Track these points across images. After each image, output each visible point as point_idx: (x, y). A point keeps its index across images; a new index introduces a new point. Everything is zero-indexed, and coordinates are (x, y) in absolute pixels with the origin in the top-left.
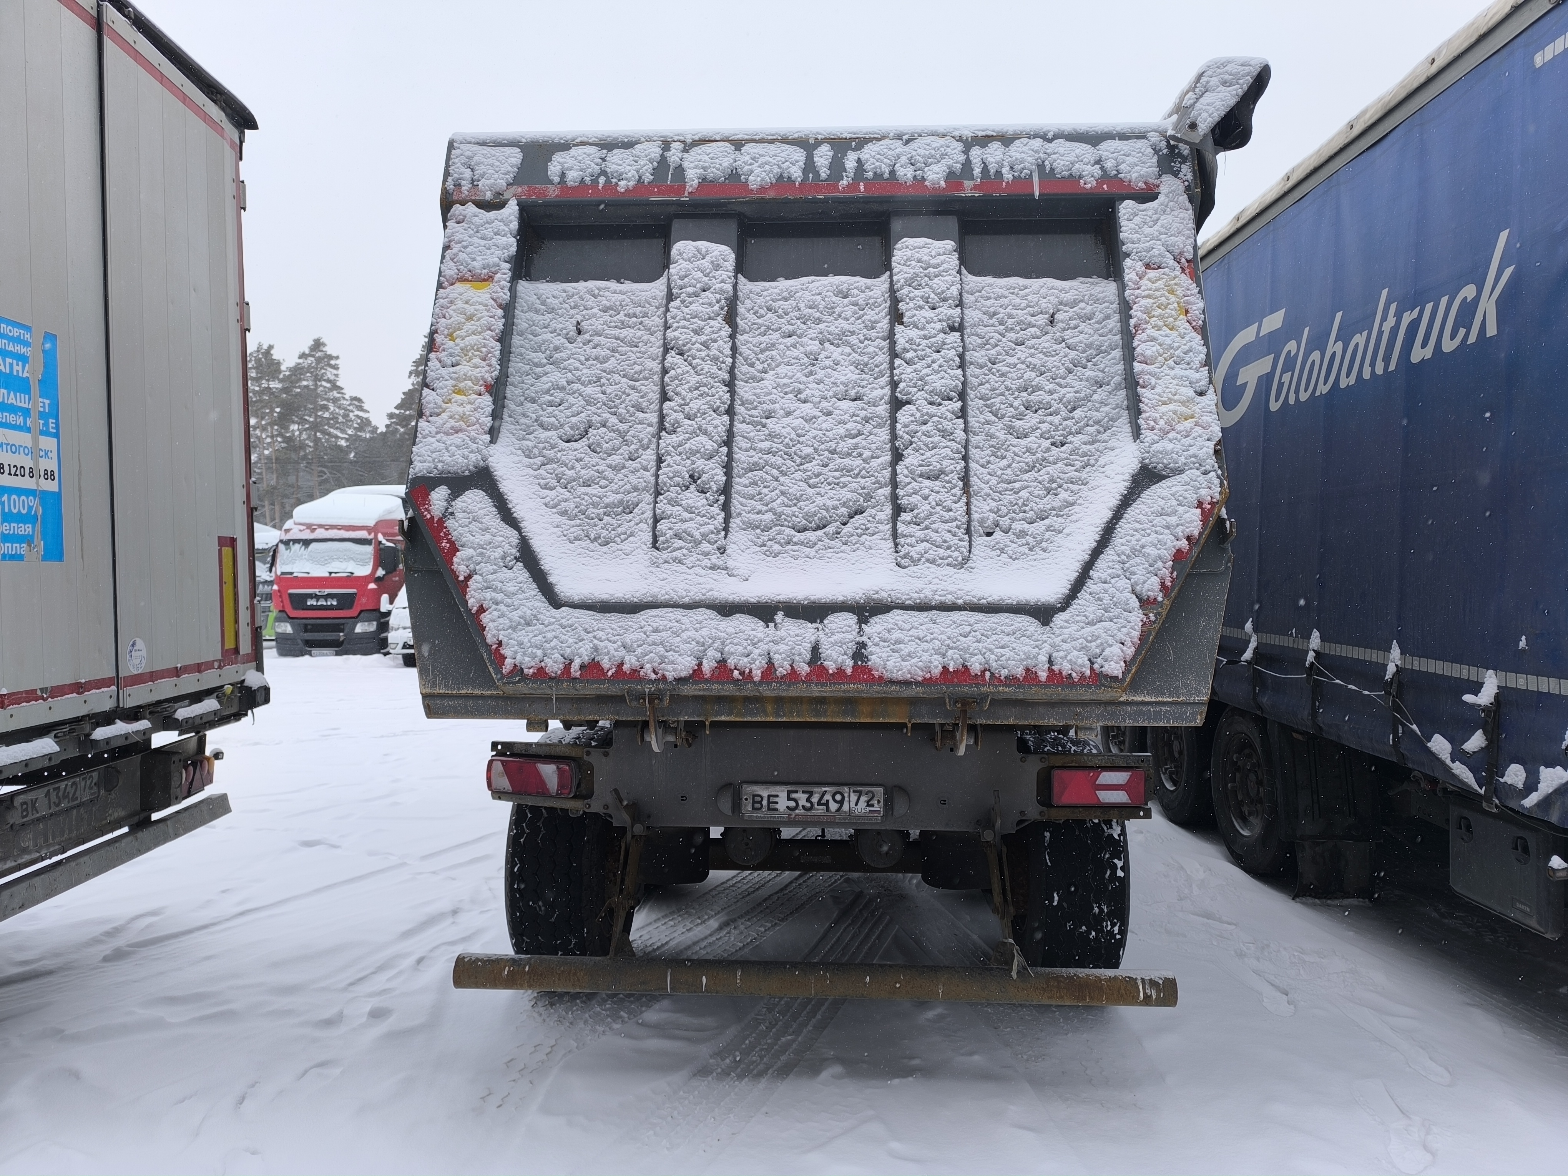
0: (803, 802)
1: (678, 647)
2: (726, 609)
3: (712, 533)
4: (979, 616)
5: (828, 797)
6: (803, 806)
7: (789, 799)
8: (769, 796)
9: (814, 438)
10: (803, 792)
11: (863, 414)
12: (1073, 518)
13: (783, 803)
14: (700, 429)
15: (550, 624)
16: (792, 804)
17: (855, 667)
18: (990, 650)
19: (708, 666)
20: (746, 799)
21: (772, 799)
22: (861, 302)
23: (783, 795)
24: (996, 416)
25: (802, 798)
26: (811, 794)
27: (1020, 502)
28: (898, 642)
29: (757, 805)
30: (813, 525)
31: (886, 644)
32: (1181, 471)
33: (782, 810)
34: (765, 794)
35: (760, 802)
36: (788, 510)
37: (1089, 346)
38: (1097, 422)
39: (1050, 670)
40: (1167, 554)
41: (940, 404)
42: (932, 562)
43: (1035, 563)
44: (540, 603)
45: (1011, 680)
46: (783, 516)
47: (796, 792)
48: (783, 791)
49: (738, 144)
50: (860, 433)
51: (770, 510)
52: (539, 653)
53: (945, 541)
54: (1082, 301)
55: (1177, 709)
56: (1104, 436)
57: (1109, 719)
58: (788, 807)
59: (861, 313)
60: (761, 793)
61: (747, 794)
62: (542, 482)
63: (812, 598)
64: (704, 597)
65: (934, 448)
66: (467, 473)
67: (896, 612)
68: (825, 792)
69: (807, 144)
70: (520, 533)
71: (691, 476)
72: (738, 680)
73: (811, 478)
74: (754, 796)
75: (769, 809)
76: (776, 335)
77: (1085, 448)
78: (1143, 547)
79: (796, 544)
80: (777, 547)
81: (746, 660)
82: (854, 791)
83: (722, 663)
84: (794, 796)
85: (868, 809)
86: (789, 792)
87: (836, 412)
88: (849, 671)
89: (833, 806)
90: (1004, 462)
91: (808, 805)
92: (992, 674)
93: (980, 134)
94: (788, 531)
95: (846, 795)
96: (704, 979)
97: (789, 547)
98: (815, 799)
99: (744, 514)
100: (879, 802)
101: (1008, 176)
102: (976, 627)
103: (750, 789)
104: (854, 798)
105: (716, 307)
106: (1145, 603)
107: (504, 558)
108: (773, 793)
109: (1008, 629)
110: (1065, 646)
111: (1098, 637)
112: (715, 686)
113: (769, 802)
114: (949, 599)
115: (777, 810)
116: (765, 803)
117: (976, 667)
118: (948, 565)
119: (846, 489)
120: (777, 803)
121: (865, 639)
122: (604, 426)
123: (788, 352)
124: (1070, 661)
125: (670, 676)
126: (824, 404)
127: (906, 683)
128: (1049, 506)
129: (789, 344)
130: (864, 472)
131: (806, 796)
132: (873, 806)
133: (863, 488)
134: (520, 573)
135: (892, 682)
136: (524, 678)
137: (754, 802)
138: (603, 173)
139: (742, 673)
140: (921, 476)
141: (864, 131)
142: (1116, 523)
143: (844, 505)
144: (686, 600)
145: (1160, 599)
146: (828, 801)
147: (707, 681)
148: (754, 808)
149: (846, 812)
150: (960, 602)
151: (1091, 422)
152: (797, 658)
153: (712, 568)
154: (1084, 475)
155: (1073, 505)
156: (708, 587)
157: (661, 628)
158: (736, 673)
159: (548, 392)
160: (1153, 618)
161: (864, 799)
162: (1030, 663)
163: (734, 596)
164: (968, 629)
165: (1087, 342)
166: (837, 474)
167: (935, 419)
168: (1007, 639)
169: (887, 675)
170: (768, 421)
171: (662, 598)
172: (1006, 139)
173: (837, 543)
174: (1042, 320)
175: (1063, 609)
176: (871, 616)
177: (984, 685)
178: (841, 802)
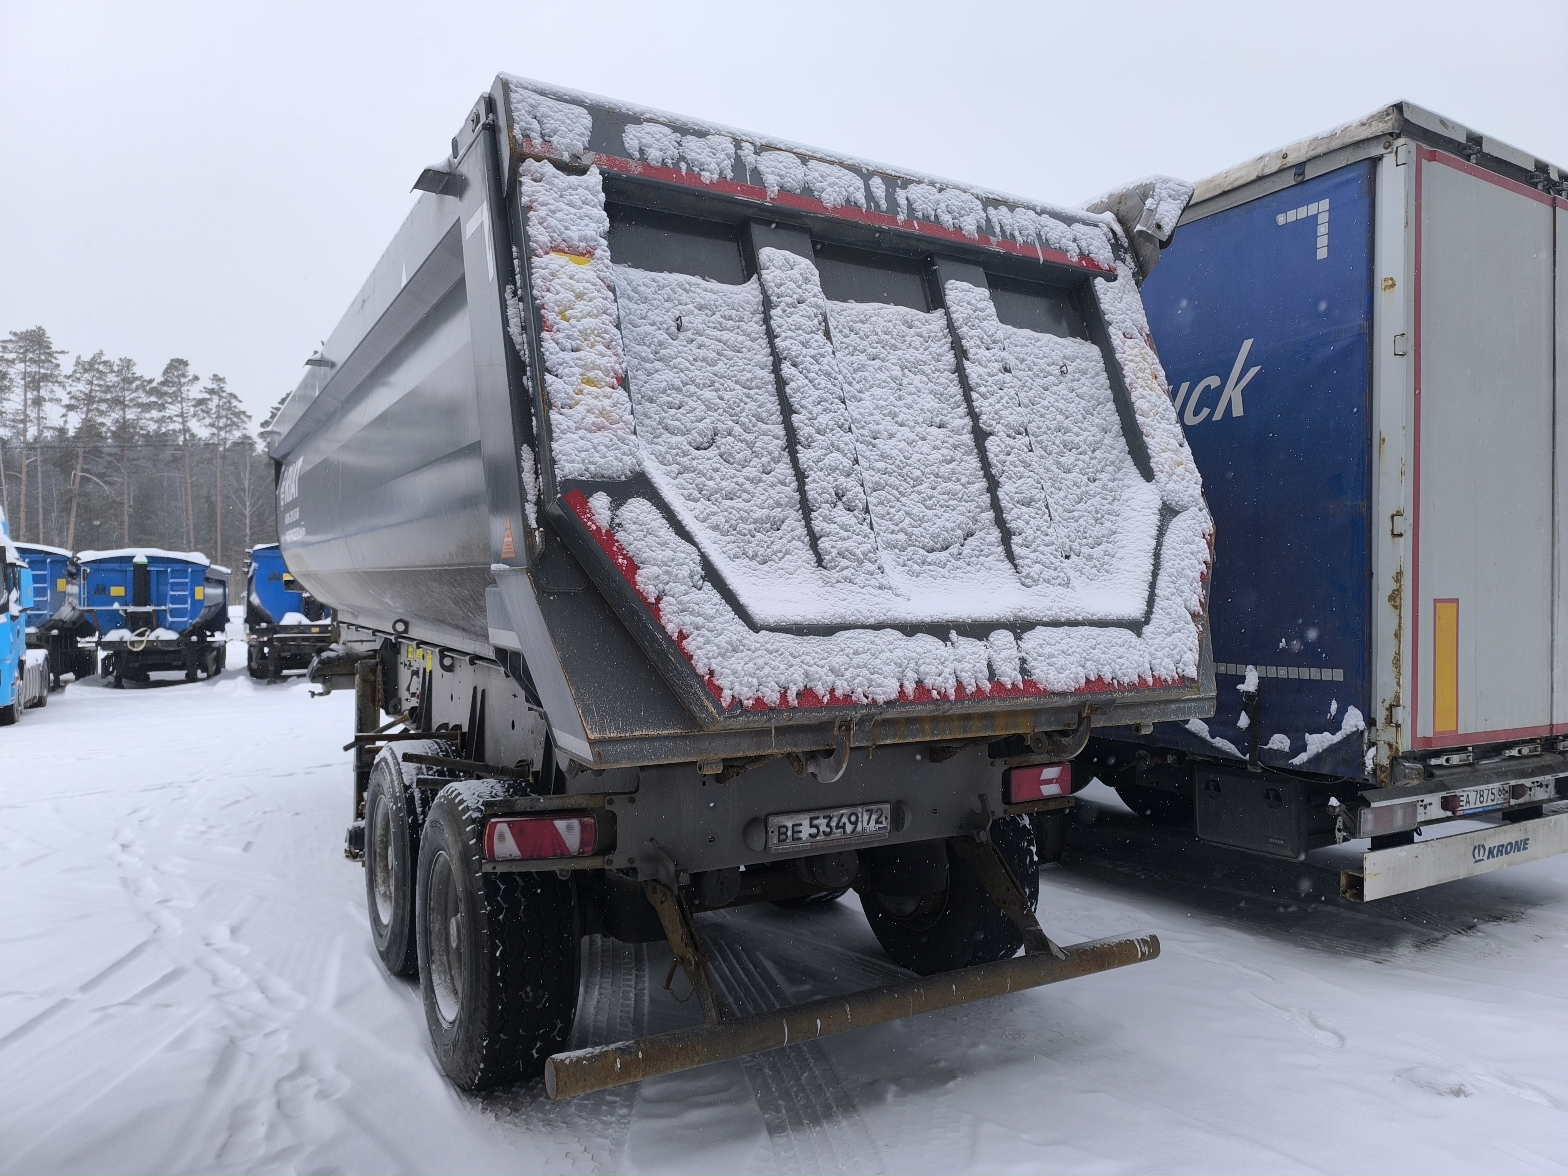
0: (823, 828)
1: (880, 669)
2: (910, 629)
3: (871, 552)
4: (1097, 630)
5: (845, 819)
6: (824, 832)
7: (812, 826)
8: (794, 826)
9: (919, 461)
10: (824, 817)
11: (951, 441)
12: (1119, 544)
13: (806, 831)
14: (832, 444)
15: (757, 649)
16: (814, 831)
17: (1024, 682)
18: (1113, 660)
19: (910, 688)
20: (772, 832)
21: (797, 828)
22: (925, 334)
23: (806, 823)
24: (1045, 451)
25: (822, 822)
26: (830, 818)
27: (1082, 529)
28: (1051, 656)
29: (783, 837)
30: (939, 546)
31: (1042, 658)
32: (1187, 509)
33: (804, 839)
34: (789, 824)
35: (785, 834)
36: (916, 531)
37: (1092, 397)
38: (1112, 463)
39: (1153, 676)
40: (1198, 575)
41: (1015, 438)
42: (1048, 581)
43: (1105, 583)
44: (740, 627)
45: (1132, 686)
46: (914, 537)
47: (818, 818)
48: (806, 819)
49: (804, 159)
50: (953, 460)
51: (901, 530)
52: (755, 681)
53: (1052, 563)
55: (1200, 704)
56: (1119, 475)
57: (1161, 717)
58: (810, 835)
59: (927, 344)
60: (786, 824)
61: (772, 826)
62: (686, 492)
63: (974, 616)
64: (885, 618)
65: (1021, 478)
66: (623, 478)
67: (1039, 628)
68: (843, 814)
69: (865, 174)
70: (699, 549)
71: (837, 494)
72: (937, 700)
73: (926, 500)
74: (780, 827)
75: (793, 839)
76: (863, 357)
77: (1111, 484)
78: (1183, 570)
79: (930, 564)
80: (916, 567)
81: (940, 679)
82: (867, 811)
83: (919, 683)
84: (815, 822)
85: (877, 826)
86: (811, 819)
87: (929, 437)
88: (1021, 686)
89: (849, 828)
90: (1062, 494)
91: (828, 830)
92: (1118, 682)
93: (991, 196)
94: (922, 551)
95: (860, 815)
96: (818, 1021)
97: (925, 567)
98: (833, 824)
99: (882, 534)
100: (886, 818)
101: (1020, 239)
102: (1100, 639)
103: (775, 821)
104: (866, 817)
105: (816, 321)
106: (1195, 616)
107: (691, 577)
108: (797, 822)
109: (1120, 641)
110: (1159, 654)
111: (1176, 646)
112: (919, 707)
113: (793, 832)
114: (1072, 616)
115: (800, 839)
116: (789, 833)
117: (1108, 678)
118: (1059, 584)
119: (956, 512)
120: (800, 832)
121: (1023, 654)
122: (730, 434)
123: (877, 375)
124: (1164, 667)
125: (881, 699)
126: (918, 429)
127: (1063, 694)
128: (1101, 534)
129: (876, 367)
130: (965, 496)
131: (826, 821)
132: (881, 823)
133: (969, 512)
134: (710, 595)
135: (1054, 693)
136: (745, 711)
137: (780, 834)
138: (682, 158)
139: (939, 693)
140: (1018, 502)
141: (904, 171)
142: (1160, 550)
143: (959, 527)
144: (872, 621)
145: (1201, 613)
146: (844, 823)
147: (912, 703)
148: (780, 841)
149: (859, 833)
150: (1080, 618)
151: (1108, 463)
152: (980, 675)
153: (880, 588)
154: (1115, 507)
155: (1114, 533)
156: (887, 607)
157: (861, 649)
158: (934, 693)
159: (664, 391)
160: (1201, 629)
161: (874, 817)
162: (1140, 670)
163: (911, 615)
164: (1094, 642)
165: (1090, 393)
166: (946, 497)
167: (1016, 451)
168: (1121, 649)
169: (1049, 687)
170: (877, 441)
171: (851, 619)
172: (1012, 206)
173: (960, 563)
174: (1055, 370)
175: (1147, 622)
176: (1023, 632)
177: (1115, 692)
178: (855, 823)
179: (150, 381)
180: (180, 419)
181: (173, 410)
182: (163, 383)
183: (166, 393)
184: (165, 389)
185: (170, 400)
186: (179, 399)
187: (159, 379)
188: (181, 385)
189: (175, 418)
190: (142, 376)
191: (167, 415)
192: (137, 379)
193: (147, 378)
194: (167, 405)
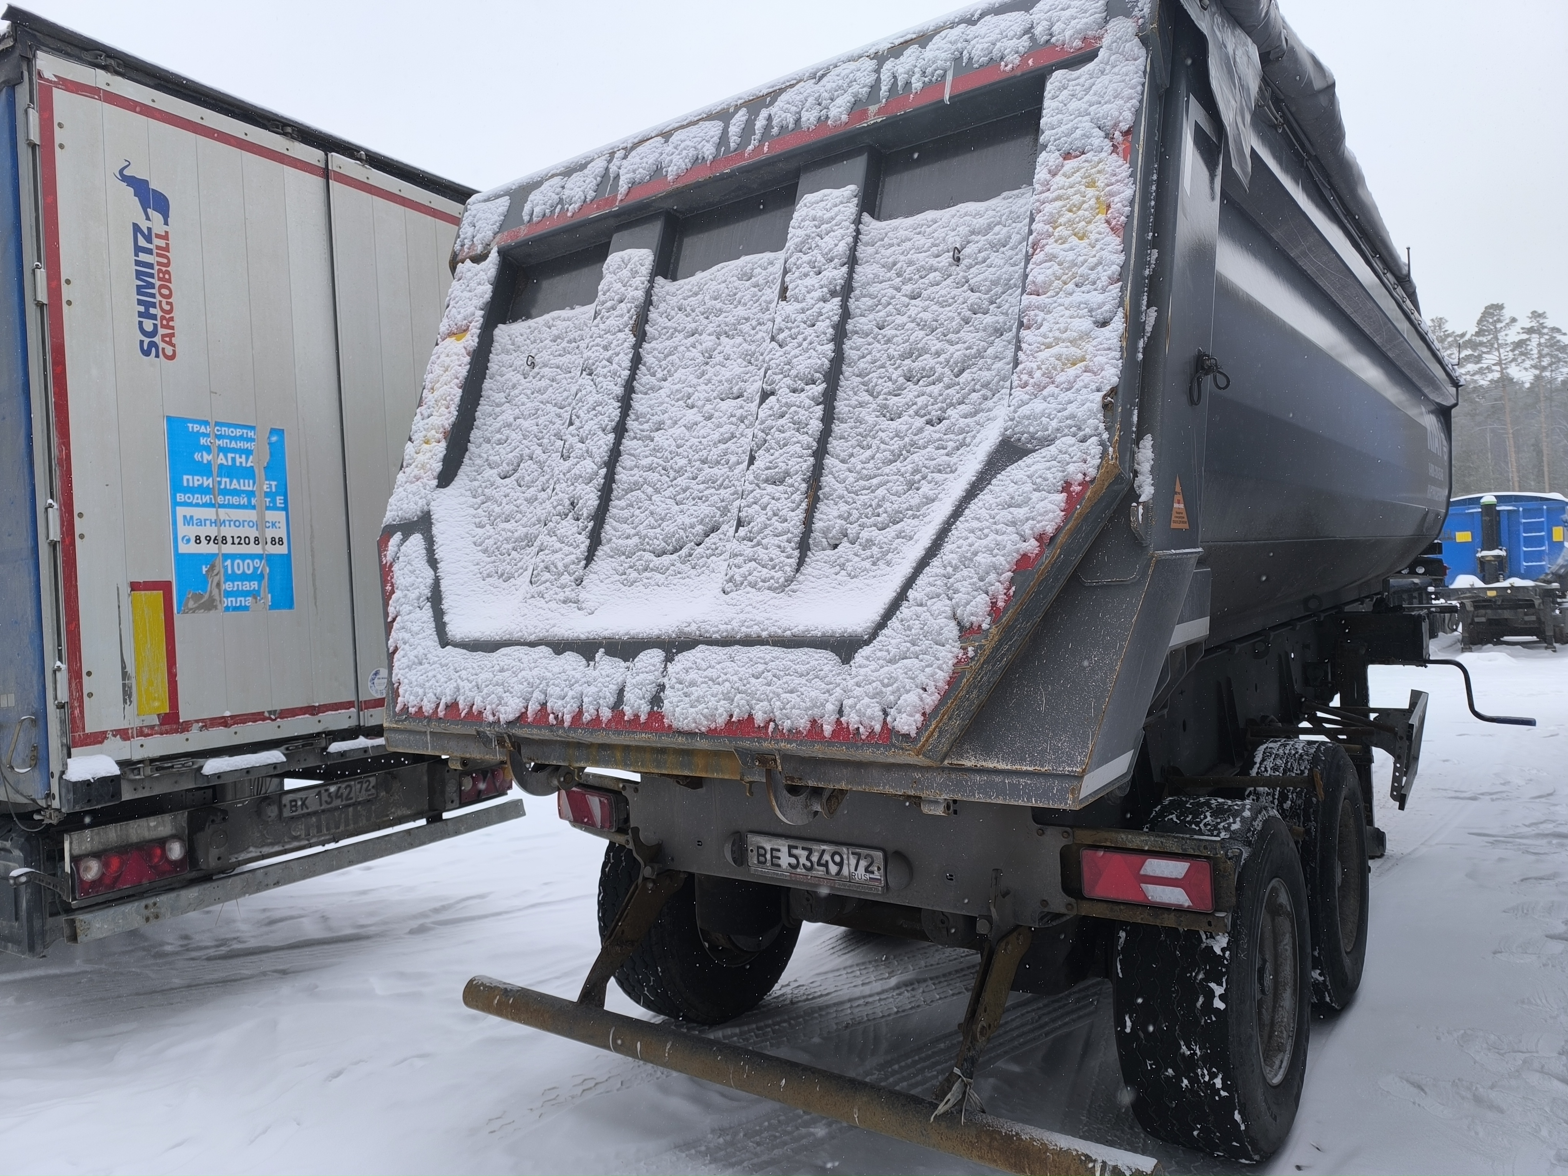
0: (803, 860)
1: (512, 688)
2: (559, 647)
3: (574, 563)
4: (778, 651)
5: (827, 857)
6: (804, 865)
8: (772, 850)
9: (691, 448)
10: (803, 849)
11: (739, 412)
12: (926, 519)
13: (785, 860)
14: (587, 451)
15: (434, 663)
16: (793, 861)
17: (651, 714)
18: (778, 695)
19: (533, 707)
20: (752, 851)
21: (775, 854)
22: (761, 282)
23: (785, 850)
24: (871, 395)
25: (802, 854)
26: (810, 851)
27: (874, 504)
28: (693, 684)
29: (762, 859)
30: (670, 548)
31: (680, 686)
32: (1048, 441)
33: (784, 867)
34: (768, 847)
35: (764, 856)
36: (651, 533)
37: (995, 283)
38: (986, 385)
39: (838, 722)
40: (1004, 561)
41: (803, 390)
42: (753, 585)
44: (433, 642)
45: (794, 734)
46: (647, 540)
47: (796, 848)
48: (784, 845)
49: (666, 135)
50: (733, 436)
51: (637, 534)
52: (421, 691)
53: (771, 560)
54: (999, 223)
55: (1041, 782)
56: (990, 403)
58: (789, 864)
59: (760, 294)
60: (765, 846)
61: (752, 845)
62: (477, 520)
63: (632, 632)
64: (547, 634)
65: (785, 445)
66: (416, 519)
67: (701, 647)
68: (824, 851)
69: (724, 115)
70: (436, 573)
71: (572, 504)
72: (553, 725)
73: (679, 494)
74: (759, 848)
75: (773, 864)
76: (680, 336)
77: (963, 422)
78: (975, 554)
79: (652, 570)
80: (634, 575)
81: (560, 703)
82: (853, 853)
83: (544, 705)
84: (795, 851)
85: (868, 876)
86: (790, 847)
87: (716, 414)
88: (643, 718)
89: (833, 869)
90: (869, 453)
91: (809, 864)
92: (776, 725)
93: (897, 42)
94: (648, 556)
95: (845, 857)
96: (639, 1044)
97: (646, 574)
98: (815, 859)
99: (614, 539)
100: (879, 869)
101: (917, 85)
102: (772, 665)
103: (755, 840)
104: (853, 861)
105: (626, 318)
106: (966, 632)
107: (418, 599)
108: (776, 847)
109: (802, 668)
110: (858, 691)
111: (896, 680)
112: (535, 731)
113: (772, 857)
114: (754, 631)
115: (779, 866)
116: (768, 856)
117: (759, 718)
118: (769, 588)
119: (706, 504)
120: (779, 858)
121: (665, 680)
122: (531, 459)
123: (688, 354)
124: (858, 712)
126: (708, 407)
127: (691, 734)
128: (905, 506)
129: (688, 345)
130: (727, 482)
131: (806, 853)
132: (873, 873)
133: (723, 501)
134: (427, 613)
135: (680, 733)
136: (409, 717)
137: (759, 855)
138: (561, 201)
139: (556, 718)
140: (766, 481)
141: (782, 81)
143: (701, 522)
144: (532, 638)
145: (985, 626)
146: (827, 862)
147: (529, 725)
148: (759, 862)
149: (846, 877)
150: (764, 634)
151: (978, 387)
152: (601, 702)
153: (564, 602)
154: (954, 460)
155: (933, 500)
156: (552, 622)
157: (506, 667)
158: (551, 716)
159: (499, 431)
160: (971, 653)
161: (863, 864)
162: (816, 712)
163: (569, 632)
164: (761, 667)
165: (993, 277)
166: (702, 487)
167: (793, 409)
168: (797, 681)
169: (675, 725)
170: (656, 434)
171: (516, 636)
172: (923, 39)
173: (686, 567)
174: (947, 258)
175: (867, 643)
176: (677, 653)
177: (766, 740)
178: (840, 865)
179: (1463, 335)
180: (1498, 368)
181: (1490, 359)
182: (1478, 334)
183: (1481, 344)
184: (1478, 339)
185: (1485, 350)
186: (1496, 346)
187: (1472, 329)
188: (1497, 331)
189: (1494, 368)
190: (1453, 332)
191: (1485, 366)
192: (1449, 336)
193: (1459, 332)
194: (1484, 355)
